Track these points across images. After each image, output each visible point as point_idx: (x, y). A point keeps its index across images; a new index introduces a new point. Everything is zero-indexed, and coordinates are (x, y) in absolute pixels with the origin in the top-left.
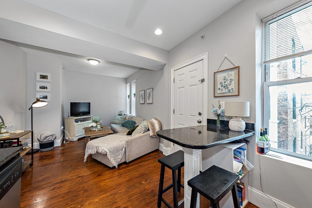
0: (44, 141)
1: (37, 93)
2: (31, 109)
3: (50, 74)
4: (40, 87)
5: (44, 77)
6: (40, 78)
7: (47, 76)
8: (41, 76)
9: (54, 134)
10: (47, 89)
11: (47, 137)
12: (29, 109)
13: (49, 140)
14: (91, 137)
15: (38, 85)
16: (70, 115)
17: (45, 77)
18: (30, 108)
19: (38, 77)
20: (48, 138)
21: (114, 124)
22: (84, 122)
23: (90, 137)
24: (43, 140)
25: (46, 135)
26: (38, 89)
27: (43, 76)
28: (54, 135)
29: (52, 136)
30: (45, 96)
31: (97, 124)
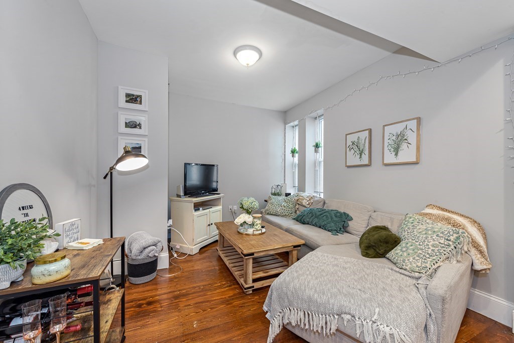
0: (139, 257)
1: (120, 137)
2: (109, 175)
3: (147, 92)
4: (126, 123)
5: (133, 99)
6: (127, 101)
7: (140, 97)
8: (128, 95)
9: (160, 239)
10: (140, 128)
11: (145, 248)
12: (105, 178)
13: (150, 255)
14: (255, 255)
15: (123, 119)
16: (182, 194)
17: (136, 98)
18: (107, 174)
19: (122, 98)
20: (147, 250)
21: (274, 215)
22: (211, 210)
23: (253, 254)
24: (137, 256)
25: (144, 243)
26: (122, 128)
27: (133, 95)
28: (159, 242)
29: (155, 245)
30: (137, 146)
31: (254, 218)
